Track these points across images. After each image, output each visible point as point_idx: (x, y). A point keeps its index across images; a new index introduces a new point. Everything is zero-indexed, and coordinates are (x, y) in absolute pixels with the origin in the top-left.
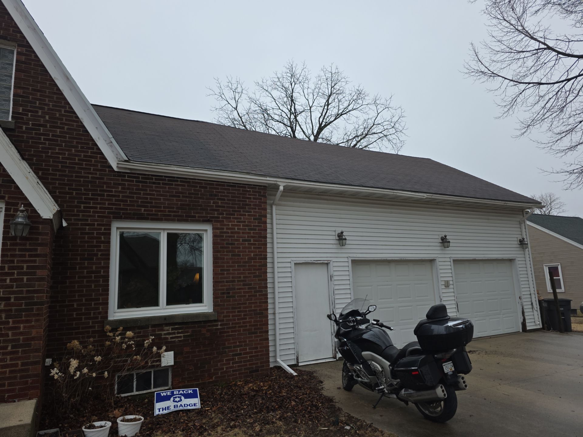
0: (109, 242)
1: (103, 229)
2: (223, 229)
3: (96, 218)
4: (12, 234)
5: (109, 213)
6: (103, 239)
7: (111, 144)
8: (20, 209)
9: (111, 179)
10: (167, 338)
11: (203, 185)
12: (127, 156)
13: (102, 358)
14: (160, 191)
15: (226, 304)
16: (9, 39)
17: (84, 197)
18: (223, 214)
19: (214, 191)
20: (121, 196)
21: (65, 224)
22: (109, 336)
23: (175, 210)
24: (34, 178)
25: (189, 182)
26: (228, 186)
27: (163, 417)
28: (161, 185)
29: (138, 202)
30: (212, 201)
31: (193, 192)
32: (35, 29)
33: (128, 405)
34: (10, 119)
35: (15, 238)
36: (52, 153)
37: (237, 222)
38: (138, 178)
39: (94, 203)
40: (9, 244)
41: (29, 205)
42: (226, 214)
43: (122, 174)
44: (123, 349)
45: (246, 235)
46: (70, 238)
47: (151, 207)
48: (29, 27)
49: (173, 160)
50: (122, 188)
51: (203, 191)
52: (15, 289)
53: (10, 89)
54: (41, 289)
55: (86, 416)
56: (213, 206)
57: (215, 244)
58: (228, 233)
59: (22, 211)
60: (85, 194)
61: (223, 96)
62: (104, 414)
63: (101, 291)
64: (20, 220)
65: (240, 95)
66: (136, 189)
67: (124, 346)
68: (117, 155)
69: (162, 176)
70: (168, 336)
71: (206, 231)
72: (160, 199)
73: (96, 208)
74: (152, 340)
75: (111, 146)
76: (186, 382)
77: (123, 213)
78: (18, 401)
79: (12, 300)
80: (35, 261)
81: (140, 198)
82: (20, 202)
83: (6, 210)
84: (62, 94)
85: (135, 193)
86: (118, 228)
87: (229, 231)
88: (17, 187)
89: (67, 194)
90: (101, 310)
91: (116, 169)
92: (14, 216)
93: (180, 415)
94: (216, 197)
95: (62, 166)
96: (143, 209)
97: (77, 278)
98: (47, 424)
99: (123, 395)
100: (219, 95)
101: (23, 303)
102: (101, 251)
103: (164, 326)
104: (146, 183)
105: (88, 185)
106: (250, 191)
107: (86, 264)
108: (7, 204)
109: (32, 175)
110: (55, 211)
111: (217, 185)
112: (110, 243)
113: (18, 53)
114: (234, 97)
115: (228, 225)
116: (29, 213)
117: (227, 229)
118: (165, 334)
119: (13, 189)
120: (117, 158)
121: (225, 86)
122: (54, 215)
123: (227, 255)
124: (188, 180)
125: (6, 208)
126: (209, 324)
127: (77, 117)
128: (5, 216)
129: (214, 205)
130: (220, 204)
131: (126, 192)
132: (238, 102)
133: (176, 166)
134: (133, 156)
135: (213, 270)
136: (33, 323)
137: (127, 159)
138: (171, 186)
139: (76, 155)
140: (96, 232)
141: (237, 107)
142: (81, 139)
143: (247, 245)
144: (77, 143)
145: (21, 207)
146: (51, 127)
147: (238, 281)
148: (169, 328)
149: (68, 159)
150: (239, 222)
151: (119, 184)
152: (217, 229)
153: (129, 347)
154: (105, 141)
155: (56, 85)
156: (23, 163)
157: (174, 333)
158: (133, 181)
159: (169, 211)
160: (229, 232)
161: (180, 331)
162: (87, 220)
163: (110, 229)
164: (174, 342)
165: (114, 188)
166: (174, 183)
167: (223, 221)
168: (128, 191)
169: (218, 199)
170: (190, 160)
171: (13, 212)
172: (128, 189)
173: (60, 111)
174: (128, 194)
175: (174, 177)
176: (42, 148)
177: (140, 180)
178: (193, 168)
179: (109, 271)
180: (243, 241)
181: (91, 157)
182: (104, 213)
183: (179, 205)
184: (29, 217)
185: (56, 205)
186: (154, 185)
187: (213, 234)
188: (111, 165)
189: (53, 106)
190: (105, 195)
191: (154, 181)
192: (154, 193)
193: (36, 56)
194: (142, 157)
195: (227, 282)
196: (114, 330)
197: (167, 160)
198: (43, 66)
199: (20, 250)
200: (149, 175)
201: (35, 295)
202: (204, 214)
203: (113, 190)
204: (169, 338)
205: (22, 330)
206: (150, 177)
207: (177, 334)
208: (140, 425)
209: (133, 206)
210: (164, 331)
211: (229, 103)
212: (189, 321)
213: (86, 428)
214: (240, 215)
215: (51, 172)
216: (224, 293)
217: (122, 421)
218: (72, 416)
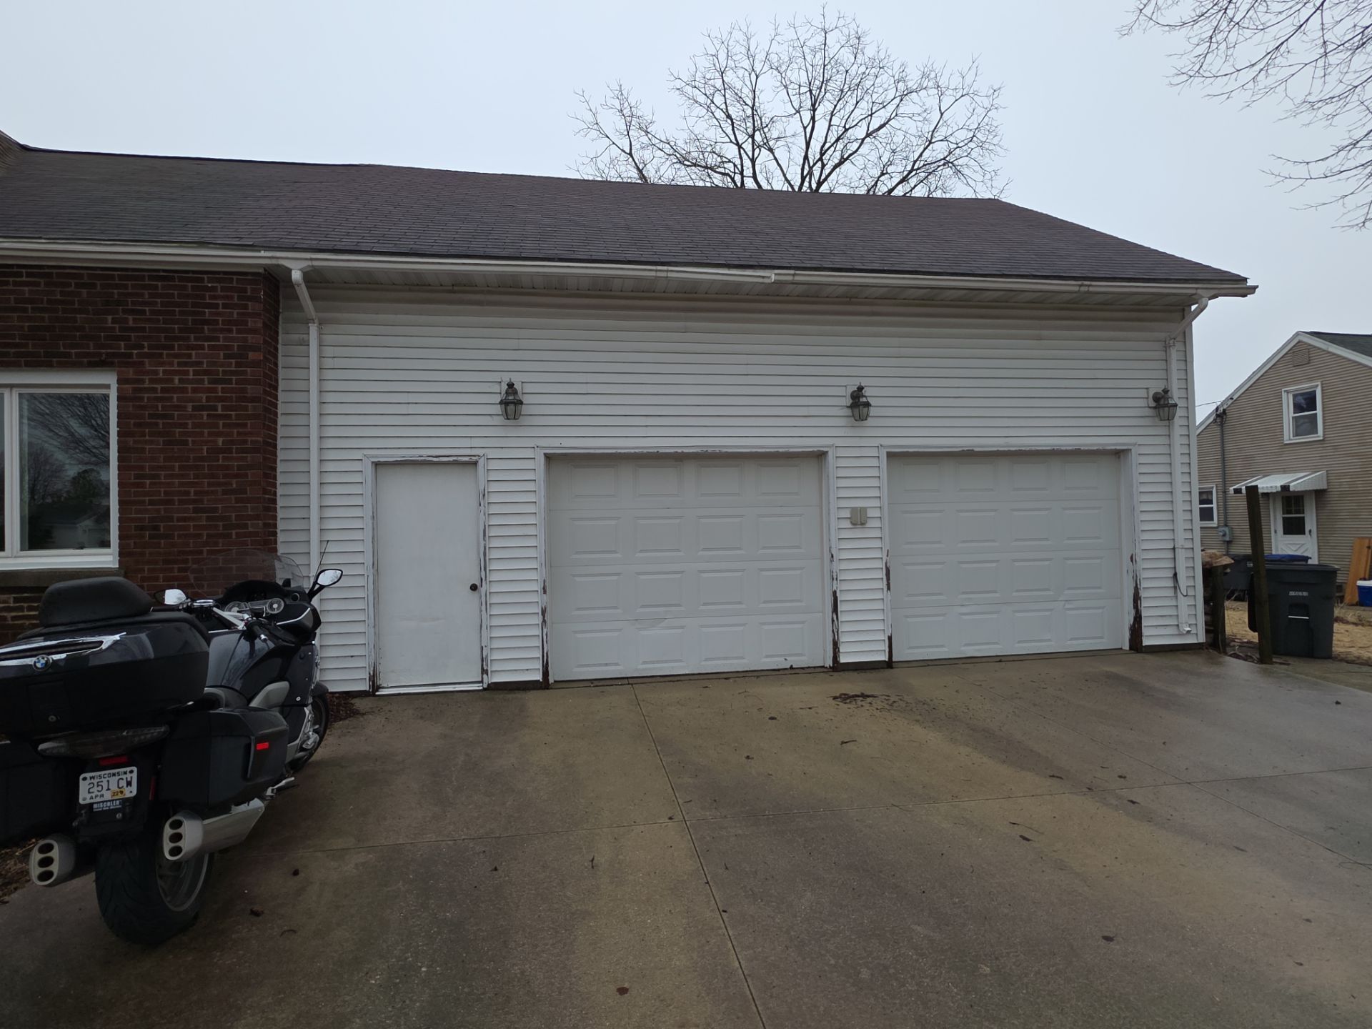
2: (143, 381)
11: (86, 280)
15: (148, 551)
18: (142, 347)
19: (113, 293)
23: (17, 341)
26: (151, 278)
30: (110, 318)
37: (179, 364)
42: (150, 347)
45: (204, 396)
51: (85, 295)
56: (114, 328)
57: (121, 416)
58: (155, 390)
87: (159, 386)
94: (121, 308)
106: (214, 289)
111: (121, 278)
115: (156, 373)
117: (151, 381)
123: (151, 442)
124: (46, 271)
129: (117, 326)
130: (131, 323)
135: (118, 475)
143: (205, 418)
147: (181, 502)
150: (186, 364)
152: (131, 381)
157: (21, 609)
160: (157, 388)
161: (35, 604)
167: (142, 363)
169: (125, 311)
180: (194, 408)
187: (118, 394)
195: (151, 503)
202: (91, 347)
207: (28, 610)
214: (189, 347)
216: (142, 528)
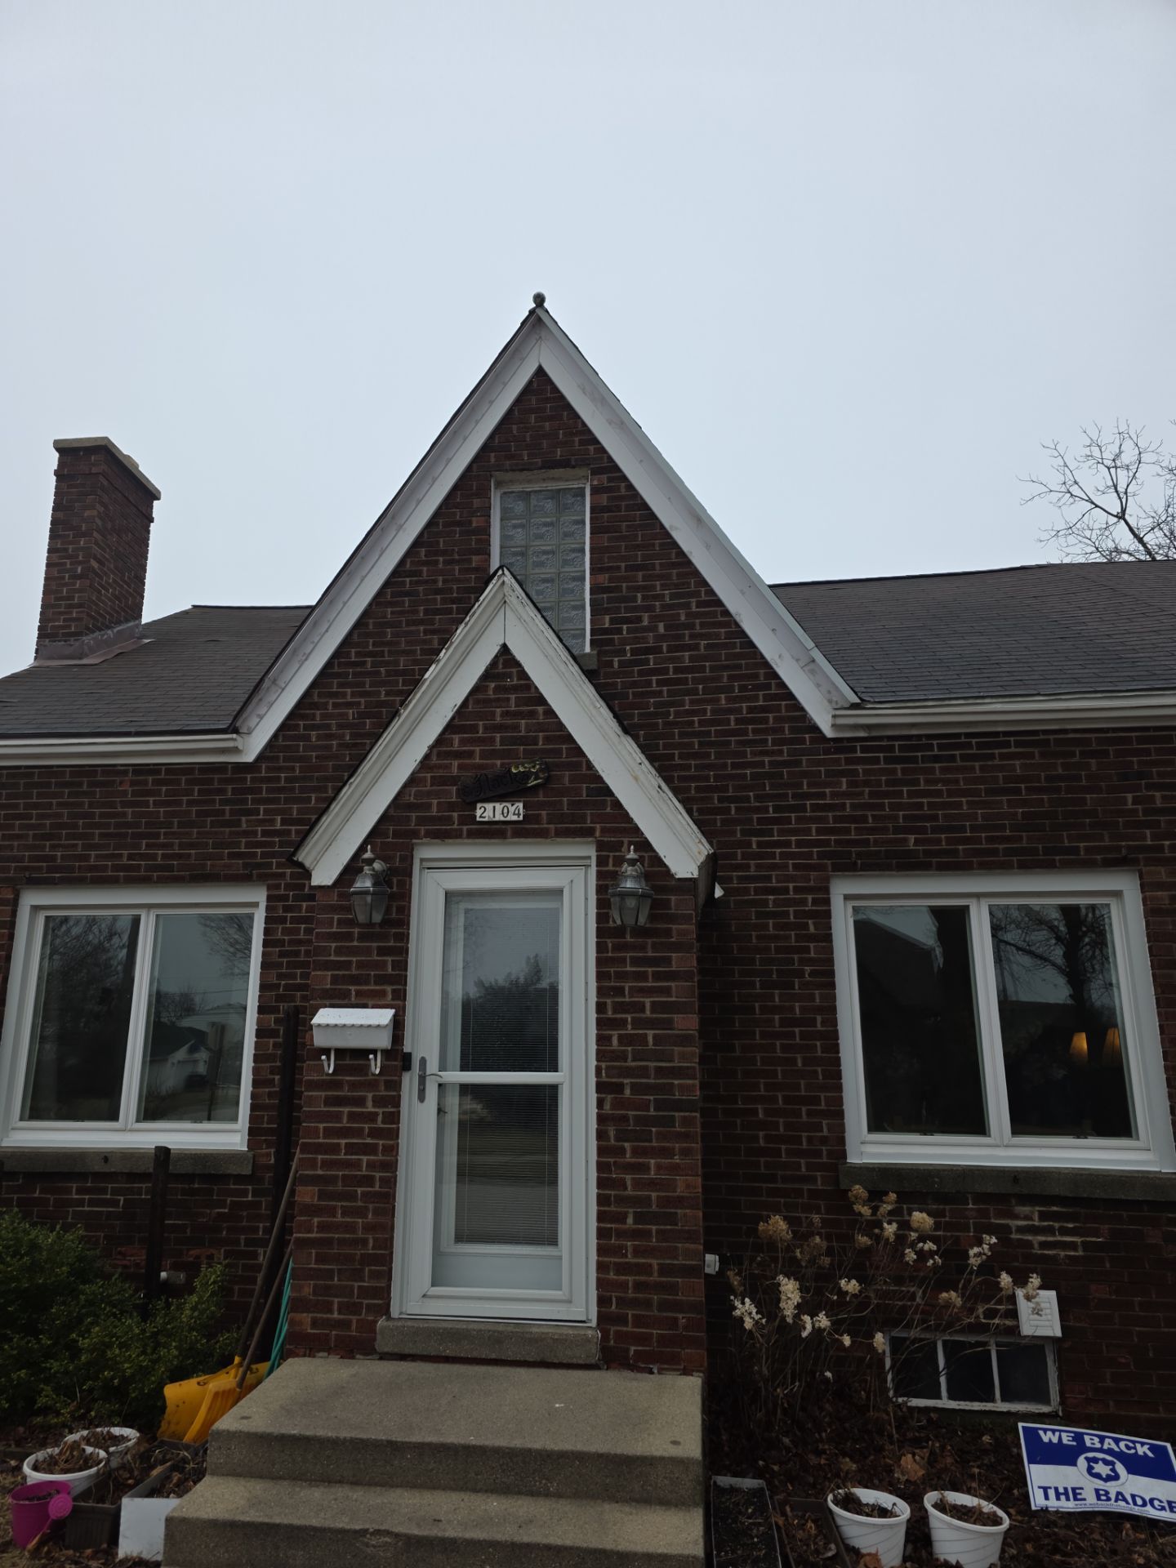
0: (828, 938)
1: (810, 901)
3: (791, 871)
4: (614, 922)
5: (821, 855)
6: (812, 929)
7: (812, 666)
8: (628, 857)
9: (819, 763)
10: (1030, 1245)
11: (1094, 747)
12: (856, 693)
14: (957, 781)
16: (573, 463)
17: (755, 816)
19: (1132, 762)
20: (848, 806)
21: (718, 892)
22: (860, 1214)
23: (1008, 833)
24: (650, 777)
25: (1046, 743)
28: (959, 763)
29: (895, 818)
30: (1129, 796)
31: (1060, 771)
33: (937, 1444)
34: (588, 648)
35: (620, 931)
36: (677, 714)
38: (891, 749)
39: (781, 832)
40: (610, 945)
41: (645, 846)
43: (846, 744)
44: (908, 1264)
46: (733, 928)
47: (935, 830)
48: (610, 423)
50: (850, 784)
52: (630, 1063)
54: (688, 1068)
55: (824, 1451)
56: (1136, 811)
59: (632, 862)
60: (758, 810)
62: (871, 1458)
63: (821, 1077)
64: (629, 884)
66: (888, 783)
67: (910, 1254)
68: (830, 693)
69: (958, 736)
70: (1031, 1239)
71: (1117, 895)
72: (959, 805)
73: (788, 844)
74: (992, 1247)
75: (812, 672)
76: (1111, 1404)
77: (859, 854)
78: (658, 1373)
79: (627, 1092)
80: (667, 991)
81: (899, 807)
82: (626, 840)
83: (601, 862)
84: (689, 564)
85: (887, 795)
86: (847, 898)
88: (617, 804)
89: (717, 814)
90: (825, 1132)
91: (828, 732)
92: (615, 876)
94: (1143, 782)
95: (700, 744)
96: (912, 838)
97: (758, 1037)
99: (912, 1402)
101: (650, 1101)
102: (810, 961)
103: (1014, 1201)
104: (914, 760)
105: (764, 784)
107: (777, 999)
108: (600, 847)
109: (646, 770)
110: (702, 858)
111: (1140, 740)
112: (831, 941)
113: (595, 491)
116: (646, 865)
118: (1020, 1230)
119: (608, 810)
120: (830, 701)
122: (700, 868)
124: (1042, 737)
125: (598, 857)
127: (726, 613)
128: (597, 876)
129: (1140, 807)
130: (1159, 803)
131: (861, 794)
133: (1004, 702)
134: (869, 690)
136: (677, 1159)
137: (859, 701)
138: (990, 763)
139: (730, 711)
140: (795, 911)
142: (739, 667)
144: (731, 678)
145: (629, 851)
146: (671, 649)
148: (1032, 1212)
149: (712, 722)
151: (842, 773)
152: (1160, 886)
154: (797, 660)
155: (675, 545)
156: (625, 741)
157: (1051, 1231)
158: (877, 761)
161: (1071, 1226)
162: (768, 879)
163: (827, 902)
164: (1054, 1259)
165: (827, 785)
168: (867, 790)
169: (1149, 787)
171: (614, 865)
172: (866, 783)
173: (687, 606)
174: (866, 799)
176: (656, 705)
177: (897, 754)
181: (764, 709)
182: (809, 855)
183: (1020, 817)
184: (647, 876)
185: (704, 841)
186: (937, 765)
187: (1145, 905)
188: (815, 723)
189: (672, 597)
190: (808, 806)
191: (936, 752)
192: (939, 787)
193: (630, 487)
194: (894, 689)
196: (873, 1197)
197: (966, 686)
198: (645, 506)
199: (635, 962)
200: (919, 737)
201: (676, 1082)
202: (1106, 839)
203: (827, 790)
204: (1037, 1246)
205: (653, 1174)
206: (924, 741)
207: (1061, 1234)
209: (885, 830)
210: (1016, 1217)
213: (836, 1502)
215: (677, 761)
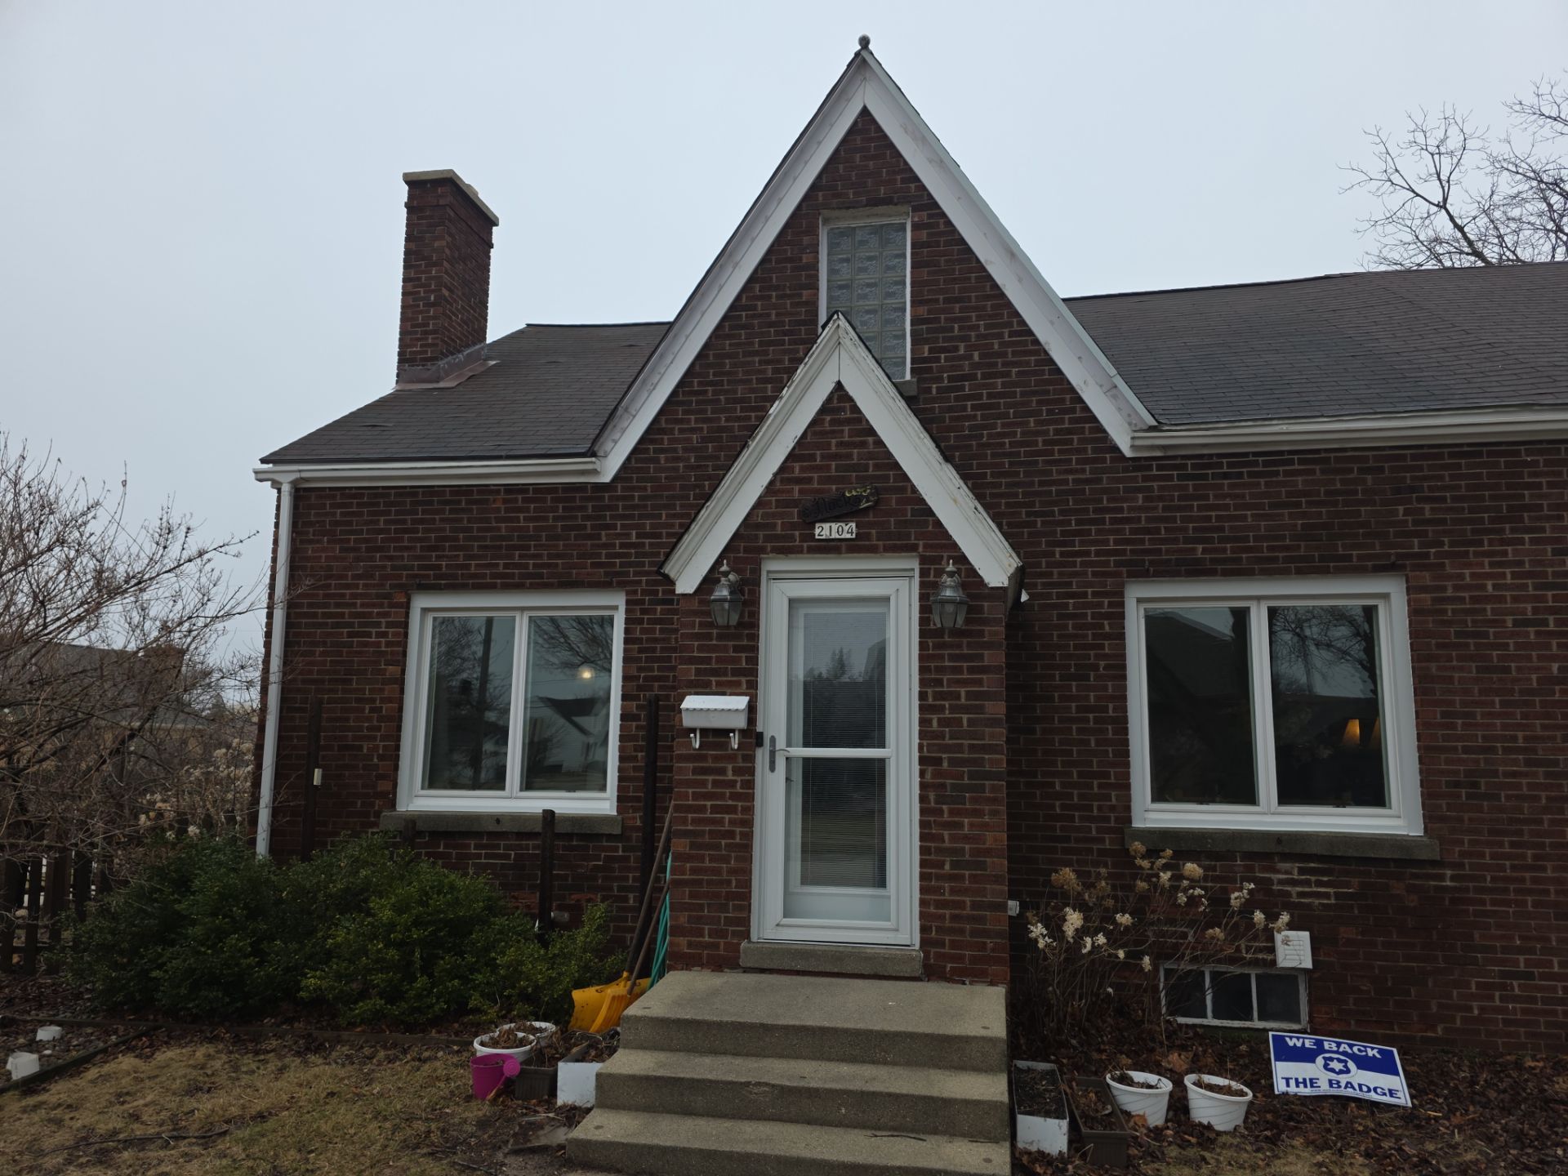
0: (1121, 637)
1: (1106, 604)
2: (1443, 589)
3: (1090, 578)
4: (935, 624)
5: (1118, 564)
6: (1107, 628)
7: (1114, 391)
8: (948, 569)
9: (1119, 480)
10: (1289, 894)
11: (1371, 464)
12: (1153, 416)
13: (1133, 919)
14: (1243, 496)
15: (1466, 816)
16: (896, 200)
17: (1059, 529)
18: (1442, 544)
19: (1405, 477)
20: (1143, 519)
21: (1024, 597)
22: (1141, 868)
23: (1288, 542)
24: (967, 499)
25: (1326, 460)
26: (1452, 455)
27: (1302, 1104)
28: (1246, 479)
29: (1186, 529)
30: (1401, 509)
31: (1338, 486)
32: (942, 161)
33: (1201, 1049)
34: (908, 377)
35: (939, 633)
36: (990, 436)
37: (1492, 565)
38: (1184, 467)
39: (1082, 543)
40: (931, 644)
41: (962, 559)
42: (1452, 544)
43: (1143, 463)
44: (1180, 905)
45: (1529, 607)
46: (1037, 629)
47: (1222, 540)
48: (930, 162)
49: (1275, 406)
50: (1146, 499)
51: (1370, 482)
52: (948, 741)
53: (904, 310)
54: (997, 745)
55: (1105, 1051)
56: (1407, 521)
57: (1417, 636)
58: (1462, 600)
59: (951, 574)
60: (1061, 523)
61: (1396, 178)
62: (1145, 1056)
63: (1111, 755)
64: (948, 593)
65: (1455, 160)
66: (1180, 498)
67: (1182, 899)
68: (1130, 416)
69: (1246, 455)
70: (1289, 889)
71: (1385, 596)
72: (1245, 517)
73: (1088, 553)
74: (1251, 892)
75: (1115, 397)
76: (1353, 1022)
77: (1152, 562)
78: (970, 984)
79: (945, 764)
80: (980, 682)
81: (1190, 519)
82: (945, 555)
83: (923, 573)
84: (1003, 295)
85: (1179, 509)
86: (1140, 601)
87: (1466, 595)
88: (938, 524)
89: (1024, 527)
90: (1114, 801)
91: (1128, 453)
92: (936, 586)
93: (1352, 1111)
94: (1414, 495)
95: (1011, 464)
96: (1200, 547)
97: (1056, 722)
98: (1024, 1048)
99: (1181, 1020)
100: (1384, 177)
101: (964, 772)
102: (1105, 657)
103: (1276, 858)
104: (1205, 477)
105: (1068, 500)
106: (1535, 463)
107: (1074, 689)
108: (923, 560)
109: (964, 494)
110: (1011, 570)
111: (1414, 457)
112: (1124, 639)
113: (915, 227)
114: (1434, 171)
115: (1461, 577)
116: (963, 575)
117: (1456, 588)
118: (1281, 882)
119: (930, 528)
120: (1130, 424)
121: (1404, 146)
122: (1010, 578)
123: (1461, 669)
124: (1323, 455)
125: (921, 569)
126: (1414, 871)
127: (1037, 342)
128: (920, 586)
129: (1410, 518)
130: (1428, 515)
131: (1156, 508)
132: (1448, 182)
133: (1286, 421)
134: (1167, 412)
135: (1417, 712)
136: (986, 819)
137: (1155, 424)
138: (1274, 479)
139: (1037, 433)
140: (1092, 613)
141: (1445, 200)
142: (1047, 392)
143: (1532, 636)
144: (1039, 402)
145: (948, 564)
146: (984, 376)
147: (1506, 750)
148: (1293, 868)
149: (1021, 444)
150: (1500, 564)
151: (1139, 490)
152: (1424, 589)
153: (1193, 901)
154: (1101, 386)
155: (989, 278)
156: (946, 469)
157: (1307, 883)
158: (1170, 478)
159: (1271, 549)
160: (1464, 598)
161: (1325, 879)
162: (1070, 584)
163: (1122, 605)
164: (1309, 906)
165: (1125, 500)
166: (1281, 469)
167: (1442, 565)
168: (1161, 504)
169: (1419, 500)
170: (1323, 398)
171: (934, 577)
172: (1161, 498)
173: (1000, 336)
174: (1160, 513)
175: (1281, 453)
176: (971, 428)
177: (1190, 471)
178: (1337, 417)
179: (1126, 706)
180: (1516, 623)
181: (1069, 432)
182: (1106, 564)
183: (1299, 528)
184: (964, 586)
185: (1014, 555)
186: (1226, 482)
187: (1409, 605)
188: (1116, 444)
189: (987, 327)
190: (1107, 520)
191: (1225, 470)
192: (1228, 501)
193: (949, 223)
194: (1189, 411)
195: (1466, 750)
196: (1152, 853)
197: (1257, 407)
198: (962, 241)
199: (952, 658)
200: (1211, 456)
201: (987, 757)
202: (1378, 547)
203: (1125, 505)
204: (1294, 895)
205: (966, 830)
206: (1215, 460)
207: (1317, 886)
208: (1244, 1109)
209: (1175, 541)
210: (1278, 872)
211: (1418, 195)
212: (1349, 855)
213: (1113, 1079)
214: (1503, 542)
215: (989, 479)
216: (1457, 784)
217: (1199, 1084)
218: (1074, 1042)
